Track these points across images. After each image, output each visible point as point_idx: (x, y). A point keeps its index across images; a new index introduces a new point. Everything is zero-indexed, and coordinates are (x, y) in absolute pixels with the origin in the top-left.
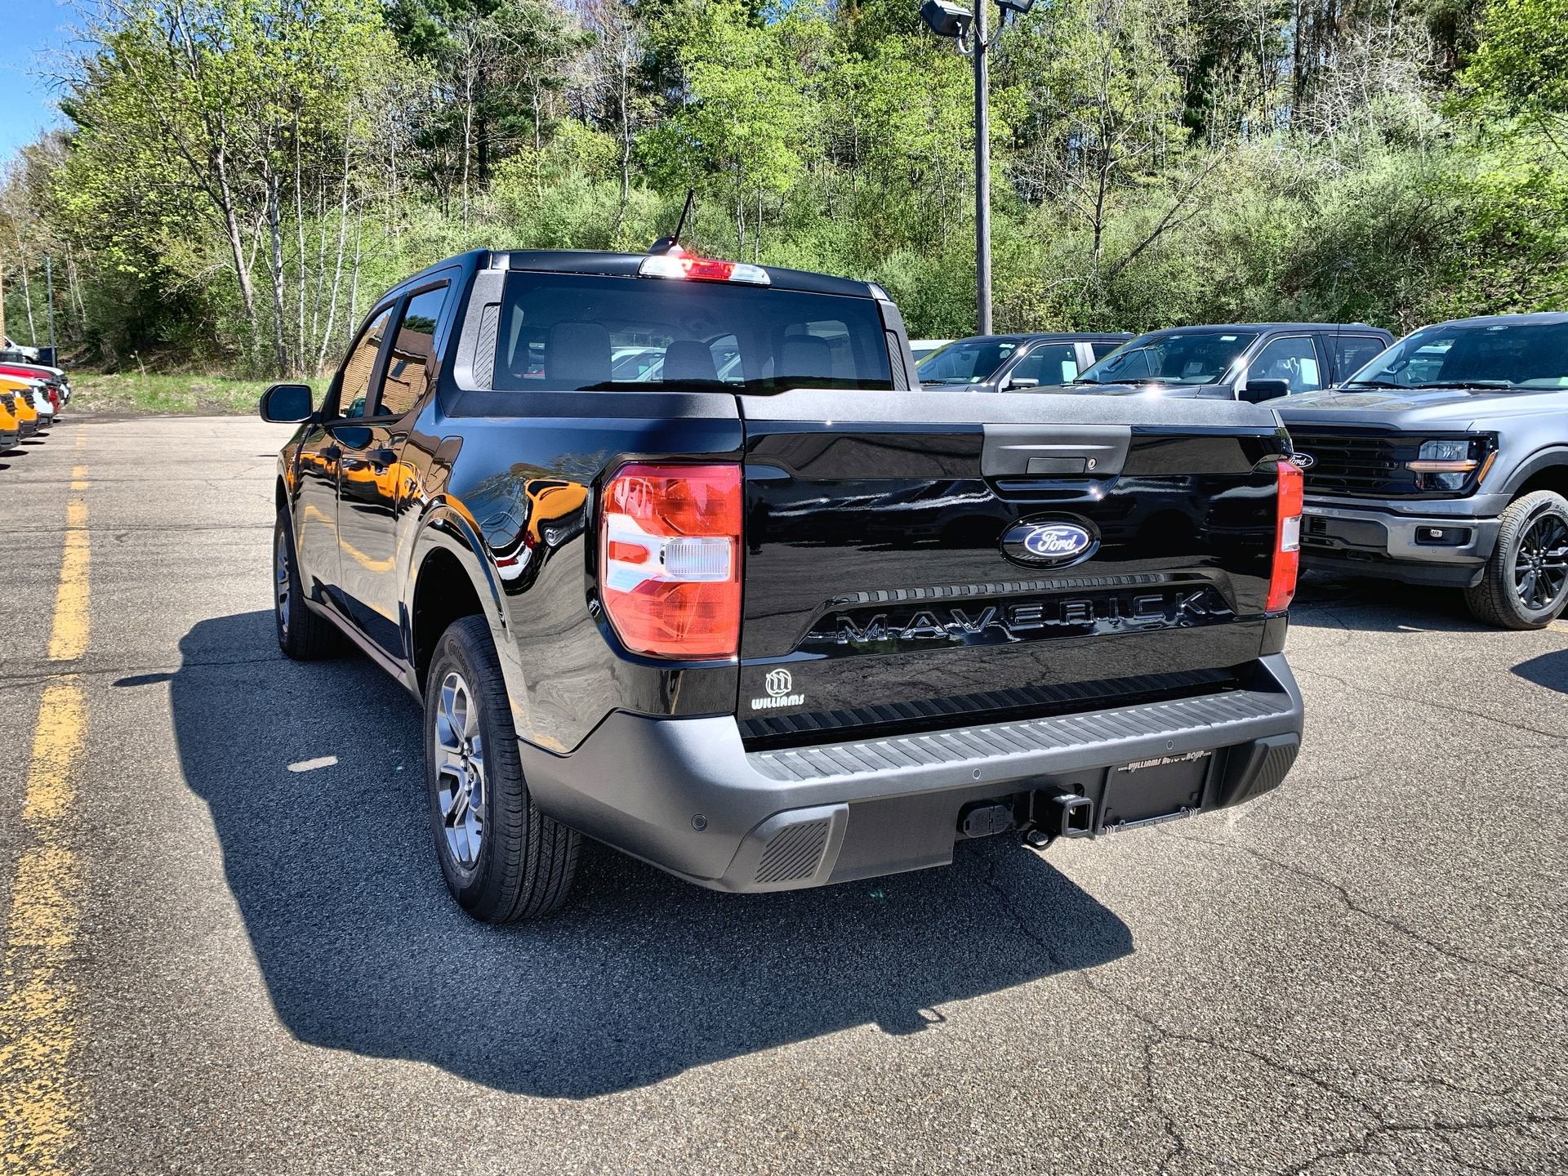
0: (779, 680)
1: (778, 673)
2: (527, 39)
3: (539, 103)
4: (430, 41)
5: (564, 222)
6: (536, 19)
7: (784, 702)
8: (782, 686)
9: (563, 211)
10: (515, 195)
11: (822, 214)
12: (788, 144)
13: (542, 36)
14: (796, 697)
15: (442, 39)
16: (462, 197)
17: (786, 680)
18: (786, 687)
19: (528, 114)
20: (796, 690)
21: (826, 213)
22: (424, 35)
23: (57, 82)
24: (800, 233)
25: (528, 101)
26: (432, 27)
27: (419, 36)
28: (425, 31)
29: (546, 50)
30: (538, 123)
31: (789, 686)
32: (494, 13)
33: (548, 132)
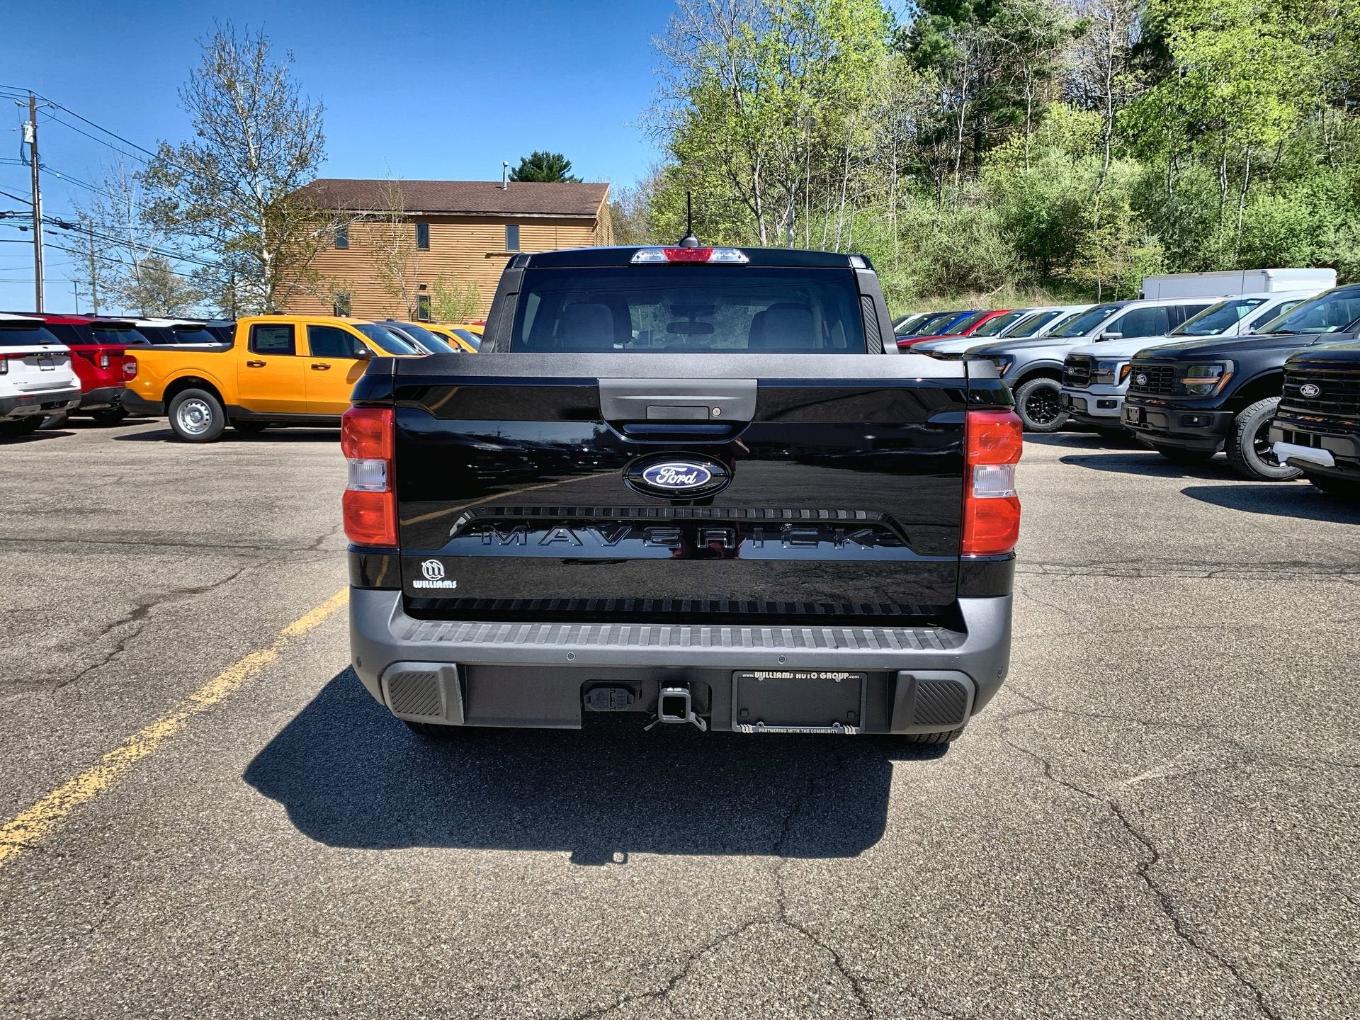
0: (433, 569)
1: (432, 562)
2: (1023, 37)
3: (1031, 93)
4: (935, 54)
5: (1043, 199)
6: (1032, 17)
7: (439, 585)
8: (436, 572)
9: (1042, 188)
10: (1002, 178)
11: (1319, 163)
12: (1283, 96)
13: (1037, 31)
14: (449, 582)
15: (946, 51)
16: (953, 185)
17: (439, 569)
18: (439, 573)
19: (1022, 104)
20: (448, 577)
21: (1326, 161)
22: (929, 49)
23: (659, 131)
24: (1290, 185)
25: (1020, 92)
26: (937, 41)
27: (926, 51)
28: (931, 47)
29: (1040, 43)
30: (1029, 111)
31: (442, 573)
32: (992, 20)
33: (1037, 119)
